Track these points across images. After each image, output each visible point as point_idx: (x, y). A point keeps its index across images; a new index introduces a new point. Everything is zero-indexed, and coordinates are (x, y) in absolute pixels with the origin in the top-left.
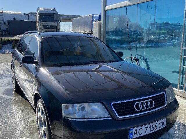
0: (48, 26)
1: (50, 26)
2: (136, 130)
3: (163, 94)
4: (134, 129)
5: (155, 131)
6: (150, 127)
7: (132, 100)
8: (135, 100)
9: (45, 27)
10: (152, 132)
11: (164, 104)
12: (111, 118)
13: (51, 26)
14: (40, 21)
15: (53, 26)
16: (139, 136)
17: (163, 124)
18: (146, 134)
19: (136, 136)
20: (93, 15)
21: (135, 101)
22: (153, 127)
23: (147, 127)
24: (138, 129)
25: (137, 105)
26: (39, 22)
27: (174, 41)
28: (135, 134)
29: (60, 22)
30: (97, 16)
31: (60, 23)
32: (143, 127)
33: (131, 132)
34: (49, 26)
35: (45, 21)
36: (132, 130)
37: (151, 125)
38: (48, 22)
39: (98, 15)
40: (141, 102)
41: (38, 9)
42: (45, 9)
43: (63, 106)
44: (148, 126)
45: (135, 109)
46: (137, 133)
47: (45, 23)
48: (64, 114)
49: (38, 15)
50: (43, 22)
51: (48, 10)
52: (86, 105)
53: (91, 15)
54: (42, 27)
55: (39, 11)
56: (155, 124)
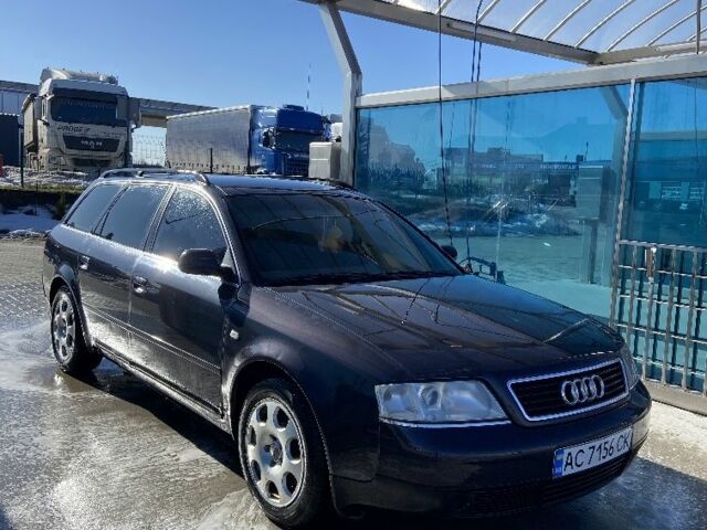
0: (86, 139)
1: (93, 140)
2: (570, 454)
3: (618, 363)
4: (566, 451)
5: (608, 458)
6: (600, 447)
7: (558, 375)
8: (563, 374)
9: (72, 142)
10: (603, 461)
11: (623, 390)
12: (509, 422)
13: (99, 140)
14: (55, 119)
15: (105, 141)
16: (576, 470)
17: (625, 442)
18: (591, 466)
19: (569, 471)
20: (255, 109)
21: (561, 377)
22: (605, 449)
23: (593, 447)
24: (574, 450)
25: (568, 389)
26: (52, 123)
27: (538, 218)
28: (567, 464)
29: (134, 126)
30: (271, 114)
31: (132, 130)
32: (585, 447)
33: (559, 458)
34: (89, 140)
35: (76, 122)
36: (562, 452)
37: (602, 441)
38: (88, 126)
39: (275, 111)
40: (575, 381)
41: (46, 74)
42: (74, 76)
43: (379, 389)
44: (597, 443)
45: (563, 401)
46: (571, 464)
47: (76, 130)
48: (383, 412)
49: (49, 98)
50: (67, 124)
51: (89, 78)
52: (440, 387)
53: (248, 106)
54: (61, 140)
55: (50, 80)
56: (609, 439)
